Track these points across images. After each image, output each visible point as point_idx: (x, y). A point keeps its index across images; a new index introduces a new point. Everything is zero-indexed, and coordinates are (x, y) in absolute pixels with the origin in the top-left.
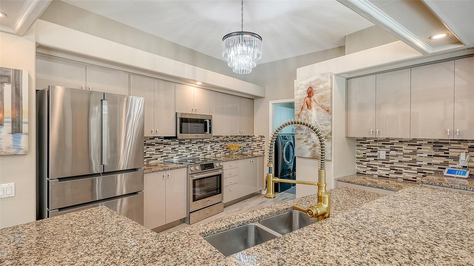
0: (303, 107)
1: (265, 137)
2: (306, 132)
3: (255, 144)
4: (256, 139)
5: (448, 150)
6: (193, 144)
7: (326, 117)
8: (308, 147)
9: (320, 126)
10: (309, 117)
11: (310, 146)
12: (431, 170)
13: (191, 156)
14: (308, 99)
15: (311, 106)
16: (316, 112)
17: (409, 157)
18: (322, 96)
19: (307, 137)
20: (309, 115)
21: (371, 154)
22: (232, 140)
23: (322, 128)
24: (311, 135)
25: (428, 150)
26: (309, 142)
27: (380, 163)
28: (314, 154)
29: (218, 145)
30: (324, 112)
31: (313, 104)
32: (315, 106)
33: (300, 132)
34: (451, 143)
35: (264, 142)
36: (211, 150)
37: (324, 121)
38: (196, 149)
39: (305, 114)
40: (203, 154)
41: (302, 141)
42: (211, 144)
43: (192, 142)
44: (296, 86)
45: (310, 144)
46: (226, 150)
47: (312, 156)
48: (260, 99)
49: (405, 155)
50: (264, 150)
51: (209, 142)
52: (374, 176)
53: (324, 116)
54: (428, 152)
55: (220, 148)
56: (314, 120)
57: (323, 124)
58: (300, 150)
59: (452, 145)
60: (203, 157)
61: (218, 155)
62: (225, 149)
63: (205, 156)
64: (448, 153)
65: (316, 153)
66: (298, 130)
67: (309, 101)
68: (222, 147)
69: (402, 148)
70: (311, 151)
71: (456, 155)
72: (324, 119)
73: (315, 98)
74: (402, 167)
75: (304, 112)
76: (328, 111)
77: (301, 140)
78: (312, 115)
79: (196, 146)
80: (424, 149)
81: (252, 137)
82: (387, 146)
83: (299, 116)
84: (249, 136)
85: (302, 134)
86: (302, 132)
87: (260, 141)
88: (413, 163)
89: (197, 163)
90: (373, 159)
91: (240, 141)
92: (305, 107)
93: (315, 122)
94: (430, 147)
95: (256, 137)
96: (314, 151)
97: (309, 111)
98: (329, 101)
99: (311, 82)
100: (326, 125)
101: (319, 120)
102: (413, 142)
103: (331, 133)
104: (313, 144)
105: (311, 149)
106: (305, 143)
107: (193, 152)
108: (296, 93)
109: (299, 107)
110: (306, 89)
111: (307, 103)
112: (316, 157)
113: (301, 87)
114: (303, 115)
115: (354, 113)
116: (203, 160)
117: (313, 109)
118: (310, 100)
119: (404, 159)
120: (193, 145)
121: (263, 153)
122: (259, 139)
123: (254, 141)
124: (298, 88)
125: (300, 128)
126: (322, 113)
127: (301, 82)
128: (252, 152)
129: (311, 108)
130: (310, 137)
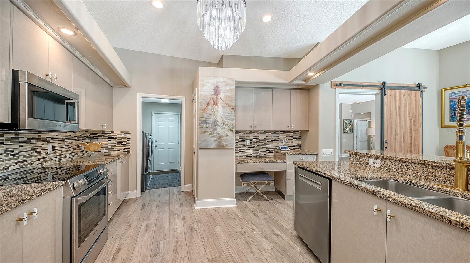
0: (209, 103)
1: (130, 133)
2: (212, 126)
3: (115, 142)
4: (116, 136)
5: (279, 137)
6: (21, 144)
7: (231, 114)
8: (214, 139)
9: (226, 121)
10: (216, 112)
11: (215, 138)
12: (272, 149)
13: (18, 166)
14: (214, 97)
15: (217, 103)
16: (223, 109)
17: (263, 142)
18: (228, 96)
19: (212, 130)
20: (215, 110)
21: (241, 143)
22: (80, 137)
23: (228, 122)
24: (216, 128)
25: (271, 137)
26: (215, 134)
27: (247, 148)
28: (220, 144)
29: (63, 144)
30: (230, 110)
31: (220, 102)
32: (221, 103)
33: (205, 126)
34: (280, 133)
35: (130, 138)
36: (53, 153)
37: (229, 117)
38: (26, 153)
39: (211, 110)
40: (40, 162)
41: (207, 134)
42: (54, 144)
43: (20, 139)
44: (201, 82)
45: (216, 136)
46: (74, 151)
47: (218, 146)
48: (126, 88)
49: (260, 141)
50: (130, 148)
51: (49, 139)
52: (243, 157)
53: (230, 112)
54: (271, 139)
55: (66, 148)
56: (220, 115)
57: (229, 119)
58: (205, 142)
59: (281, 134)
60: (40, 166)
61: (63, 160)
62: (72, 151)
63: (43, 163)
64: (279, 139)
65: (222, 143)
66: (203, 123)
67: (215, 99)
68: (68, 148)
69: (259, 137)
70: (217, 142)
71: (282, 139)
72: (229, 115)
73: (221, 97)
74: (258, 149)
75: (210, 107)
76: (233, 109)
77: (205, 133)
78: (219, 111)
79: (27, 147)
80: (269, 137)
81: (110, 133)
82: (251, 136)
83: (204, 111)
84: (103, 132)
85: (207, 127)
86: (207, 126)
87: (122, 138)
88: (264, 146)
89: (29, 178)
90: (242, 145)
91: (89, 138)
92: (211, 103)
93: (221, 117)
94: (272, 136)
95: (116, 133)
96: (220, 142)
97: (216, 107)
98: (234, 101)
99: (217, 82)
100: (231, 120)
101: (225, 116)
102: (264, 133)
103: (234, 127)
104: (219, 136)
105: (216, 140)
106: (211, 136)
107: (21, 159)
108: (202, 89)
109: (205, 102)
110: (213, 87)
111: (213, 100)
112: (221, 147)
113: (207, 84)
114: (209, 110)
116: (40, 170)
117: (220, 106)
118: (217, 98)
119: (260, 144)
120: (22, 146)
121: (128, 152)
122: (121, 135)
123: (113, 138)
124: (203, 85)
125: (205, 122)
126: (228, 109)
127: (207, 81)
128: (109, 152)
129: (217, 105)
130: (215, 129)
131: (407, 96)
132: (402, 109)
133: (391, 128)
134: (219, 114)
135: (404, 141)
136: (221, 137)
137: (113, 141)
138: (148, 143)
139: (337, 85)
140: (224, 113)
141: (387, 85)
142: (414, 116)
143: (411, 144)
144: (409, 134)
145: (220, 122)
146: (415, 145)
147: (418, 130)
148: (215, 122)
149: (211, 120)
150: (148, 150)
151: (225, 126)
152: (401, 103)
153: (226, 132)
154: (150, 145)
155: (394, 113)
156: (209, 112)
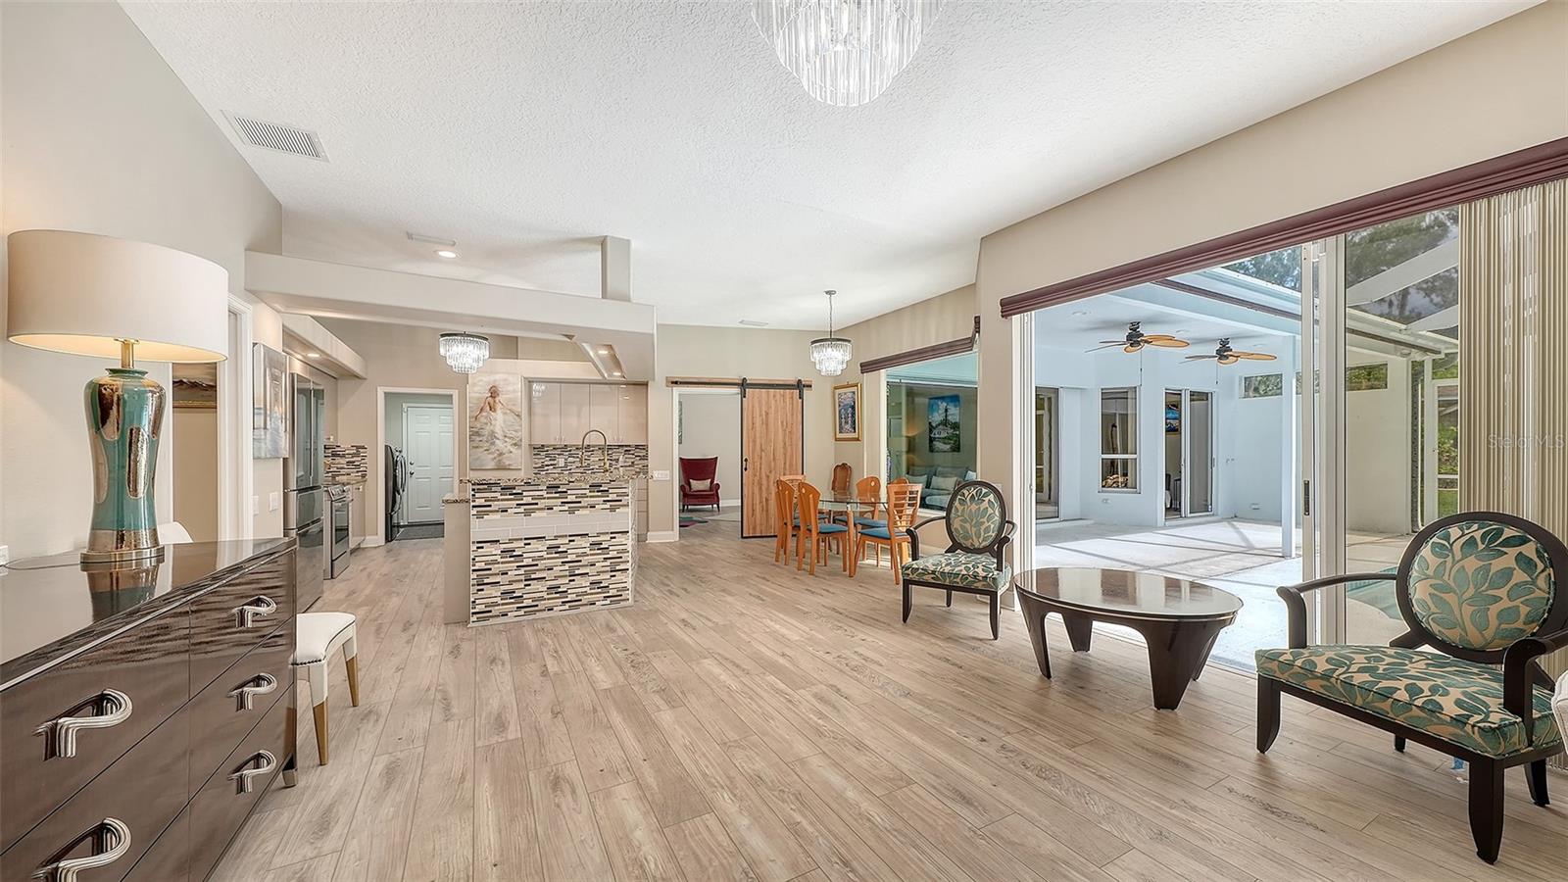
0: (484, 408)
1: (366, 448)
3: (342, 461)
4: (344, 453)
8: (492, 456)
14: (491, 400)
15: (495, 408)
21: (549, 463)
27: (559, 470)
31: (499, 407)
32: (501, 409)
35: (366, 456)
39: (486, 417)
44: (471, 381)
48: (357, 380)
50: (366, 471)
59: (613, 450)
67: (492, 402)
69: (578, 454)
73: (500, 400)
76: (518, 416)
80: (595, 454)
81: (335, 448)
82: (565, 453)
87: (353, 455)
90: (552, 467)
92: (486, 409)
94: (600, 452)
95: (343, 448)
100: (515, 431)
102: (586, 448)
103: (521, 440)
108: (473, 390)
111: (489, 404)
113: (481, 383)
115: (538, 420)
117: (499, 412)
118: (494, 401)
121: (364, 476)
122: (352, 452)
123: (339, 455)
124: (474, 385)
125: (477, 434)
126: (511, 418)
127: (481, 378)
128: (334, 477)
129: (495, 411)
130: (493, 444)
131: (778, 396)
132: (772, 416)
133: (754, 441)
134: (498, 423)
135: (774, 459)
136: (501, 454)
137: (338, 460)
138: (395, 464)
139: (672, 383)
140: (504, 421)
141: (748, 382)
142: (789, 426)
143: (785, 463)
144: (782, 450)
145: (499, 434)
146: (791, 465)
147: (797, 445)
148: (493, 434)
149: (486, 432)
150: (395, 476)
151: (507, 439)
152: (769, 407)
153: (509, 447)
154: (399, 467)
155: (758, 421)
156: (483, 420)
